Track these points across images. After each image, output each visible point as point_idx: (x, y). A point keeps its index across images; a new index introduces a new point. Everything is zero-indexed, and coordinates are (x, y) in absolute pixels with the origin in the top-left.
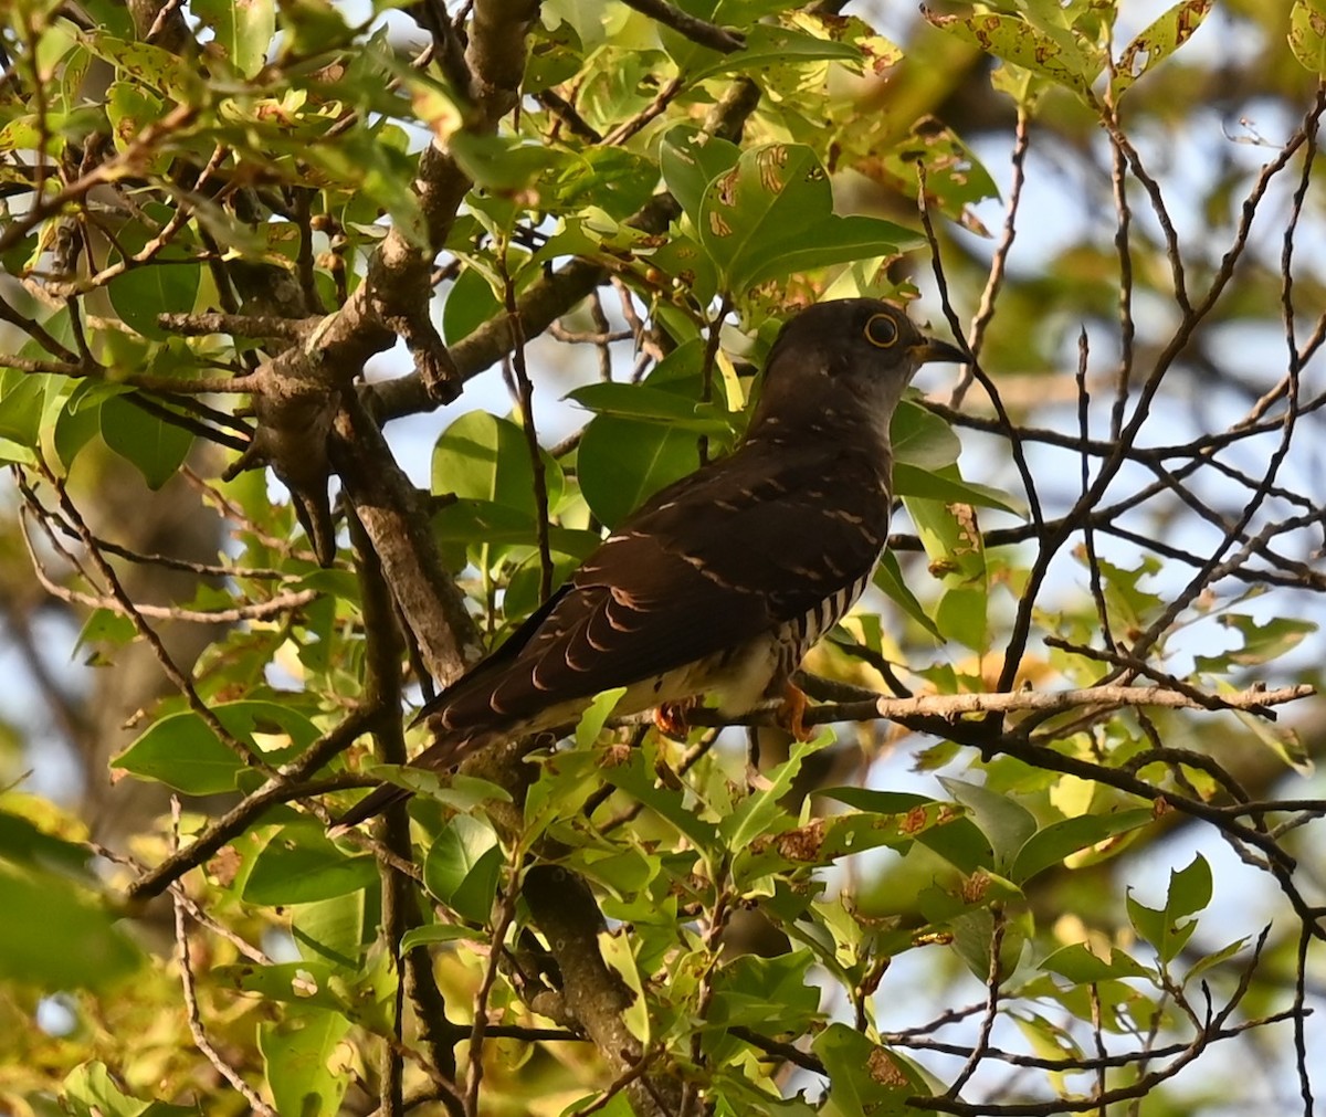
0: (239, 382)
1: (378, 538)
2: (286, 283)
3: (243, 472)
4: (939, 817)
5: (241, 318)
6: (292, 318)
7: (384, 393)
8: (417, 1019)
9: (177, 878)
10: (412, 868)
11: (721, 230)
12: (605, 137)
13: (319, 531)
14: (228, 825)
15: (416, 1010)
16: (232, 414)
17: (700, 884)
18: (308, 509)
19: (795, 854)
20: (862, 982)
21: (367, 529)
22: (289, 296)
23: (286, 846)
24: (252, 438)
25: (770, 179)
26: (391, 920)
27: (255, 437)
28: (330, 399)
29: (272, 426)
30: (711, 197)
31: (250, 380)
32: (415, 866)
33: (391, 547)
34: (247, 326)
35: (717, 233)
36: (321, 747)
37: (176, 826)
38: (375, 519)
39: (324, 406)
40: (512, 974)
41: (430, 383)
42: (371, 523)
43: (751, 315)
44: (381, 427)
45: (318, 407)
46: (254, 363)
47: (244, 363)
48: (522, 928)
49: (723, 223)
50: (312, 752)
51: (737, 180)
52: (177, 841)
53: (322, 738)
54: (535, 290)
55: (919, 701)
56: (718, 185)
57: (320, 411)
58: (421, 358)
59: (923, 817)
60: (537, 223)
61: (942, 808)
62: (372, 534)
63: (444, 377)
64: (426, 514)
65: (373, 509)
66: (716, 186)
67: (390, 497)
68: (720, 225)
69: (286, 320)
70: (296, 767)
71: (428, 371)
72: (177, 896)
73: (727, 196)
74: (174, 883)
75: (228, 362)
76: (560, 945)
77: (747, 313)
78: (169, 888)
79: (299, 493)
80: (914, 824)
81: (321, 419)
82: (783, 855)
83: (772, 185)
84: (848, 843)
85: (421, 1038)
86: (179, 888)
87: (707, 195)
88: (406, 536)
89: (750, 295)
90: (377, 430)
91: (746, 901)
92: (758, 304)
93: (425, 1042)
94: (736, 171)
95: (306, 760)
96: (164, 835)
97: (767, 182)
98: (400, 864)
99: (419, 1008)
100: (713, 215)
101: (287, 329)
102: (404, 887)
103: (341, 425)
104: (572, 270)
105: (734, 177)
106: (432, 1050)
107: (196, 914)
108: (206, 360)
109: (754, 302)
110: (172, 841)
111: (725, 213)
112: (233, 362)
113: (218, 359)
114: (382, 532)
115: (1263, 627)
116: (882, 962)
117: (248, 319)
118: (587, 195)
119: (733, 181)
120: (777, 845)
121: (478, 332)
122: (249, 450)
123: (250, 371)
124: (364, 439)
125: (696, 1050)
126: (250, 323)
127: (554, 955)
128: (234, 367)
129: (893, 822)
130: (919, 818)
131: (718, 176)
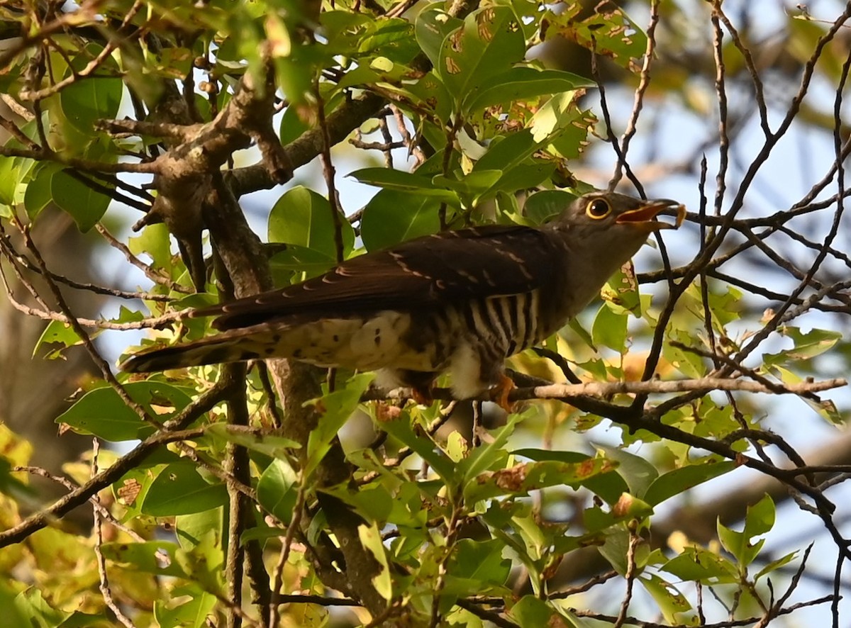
0: (145, 166)
1: (234, 271)
2: (178, 101)
3: (146, 226)
4: (602, 467)
5: (149, 124)
6: (181, 124)
7: (240, 176)
8: (251, 590)
9: (96, 493)
10: (250, 491)
11: (453, 69)
12: (389, 11)
13: (195, 265)
14: (129, 459)
15: (251, 584)
16: (140, 188)
17: (442, 503)
18: (188, 251)
19: (506, 486)
20: (544, 571)
21: (226, 265)
22: (180, 110)
23: (171, 478)
24: (153, 203)
25: (484, 32)
26: (236, 524)
27: (155, 203)
28: (205, 179)
29: (167, 196)
30: (447, 47)
31: (153, 165)
32: (252, 490)
33: (242, 278)
34: (152, 129)
35: (450, 72)
36: (192, 410)
37: (96, 458)
38: (231, 259)
39: (201, 184)
40: (313, 561)
41: (272, 171)
42: (229, 261)
43: (485, 129)
44: (238, 198)
45: (197, 185)
46: (155, 154)
47: (149, 154)
48: (321, 530)
49: (454, 64)
50: (186, 413)
51: (462, 34)
52: (96, 468)
53: (193, 403)
54: (340, 111)
55: (585, 386)
56: (451, 39)
57: (198, 187)
58: (267, 153)
59: (592, 466)
60: (345, 67)
61: (605, 462)
62: (229, 269)
63: (281, 166)
64: (265, 256)
65: (230, 252)
66: (449, 40)
67: (242, 244)
68: (453, 66)
69: (179, 126)
70: (175, 422)
71: (271, 162)
72: (95, 504)
73: (457, 45)
74: (94, 496)
75: (138, 152)
76: (345, 542)
77: (483, 128)
78: (90, 499)
79: (183, 241)
80: (585, 471)
81: (199, 192)
82: (499, 486)
83: (485, 35)
84: (541, 481)
85: (254, 603)
86: (97, 499)
87: (444, 46)
88: (251, 271)
89: (484, 116)
90: (235, 201)
91: (470, 518)
92: (490, 123)
93: (256, 605)
94: (462, 29)
95: (182, 417)
96: (88, 463)
97: (482, 34)
98: (242, 488)
99: (253, 583)
100: (448, 59)
101: (179, 131)
102: (245, 502)
103: (211, 197)
104: (364, 97)
105: (461, 33)
106: (261, 610)
107: (107, 517)
108: (124, 150)
109: (487, 121)
110: (93, 467)
111: (456, 58)
112: (141, 152)
113: (131, 150)
114: (236, 267)
115: (806, 335)
116: (557, 558)
117: (153, 124)
118: (377, 50)
119: (460, 35)
120: (495, 479)
121: (302, 137)
122: (150, 212)
123: (153, 160)
124: (226, 205)
125: (435, 611)
126: (154, 127)
127: (342, 550)
128: (142, 155)
129: (572, 469)
130: (589, 467)
131: (451, 32)
